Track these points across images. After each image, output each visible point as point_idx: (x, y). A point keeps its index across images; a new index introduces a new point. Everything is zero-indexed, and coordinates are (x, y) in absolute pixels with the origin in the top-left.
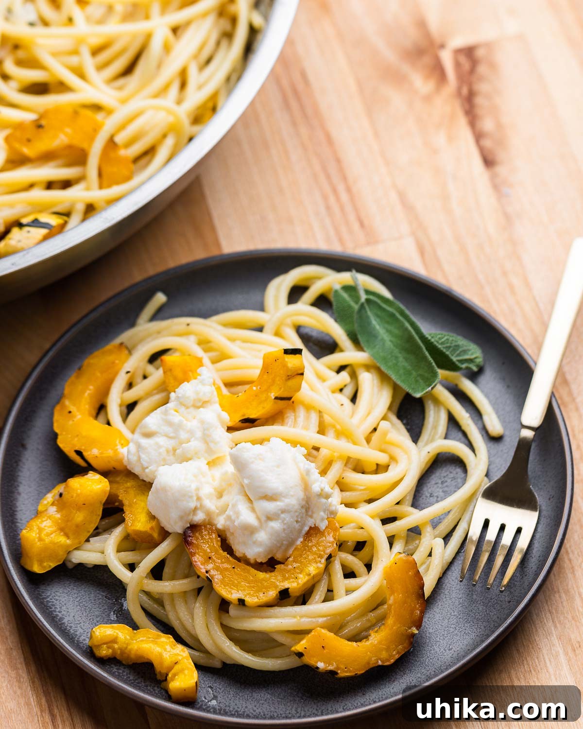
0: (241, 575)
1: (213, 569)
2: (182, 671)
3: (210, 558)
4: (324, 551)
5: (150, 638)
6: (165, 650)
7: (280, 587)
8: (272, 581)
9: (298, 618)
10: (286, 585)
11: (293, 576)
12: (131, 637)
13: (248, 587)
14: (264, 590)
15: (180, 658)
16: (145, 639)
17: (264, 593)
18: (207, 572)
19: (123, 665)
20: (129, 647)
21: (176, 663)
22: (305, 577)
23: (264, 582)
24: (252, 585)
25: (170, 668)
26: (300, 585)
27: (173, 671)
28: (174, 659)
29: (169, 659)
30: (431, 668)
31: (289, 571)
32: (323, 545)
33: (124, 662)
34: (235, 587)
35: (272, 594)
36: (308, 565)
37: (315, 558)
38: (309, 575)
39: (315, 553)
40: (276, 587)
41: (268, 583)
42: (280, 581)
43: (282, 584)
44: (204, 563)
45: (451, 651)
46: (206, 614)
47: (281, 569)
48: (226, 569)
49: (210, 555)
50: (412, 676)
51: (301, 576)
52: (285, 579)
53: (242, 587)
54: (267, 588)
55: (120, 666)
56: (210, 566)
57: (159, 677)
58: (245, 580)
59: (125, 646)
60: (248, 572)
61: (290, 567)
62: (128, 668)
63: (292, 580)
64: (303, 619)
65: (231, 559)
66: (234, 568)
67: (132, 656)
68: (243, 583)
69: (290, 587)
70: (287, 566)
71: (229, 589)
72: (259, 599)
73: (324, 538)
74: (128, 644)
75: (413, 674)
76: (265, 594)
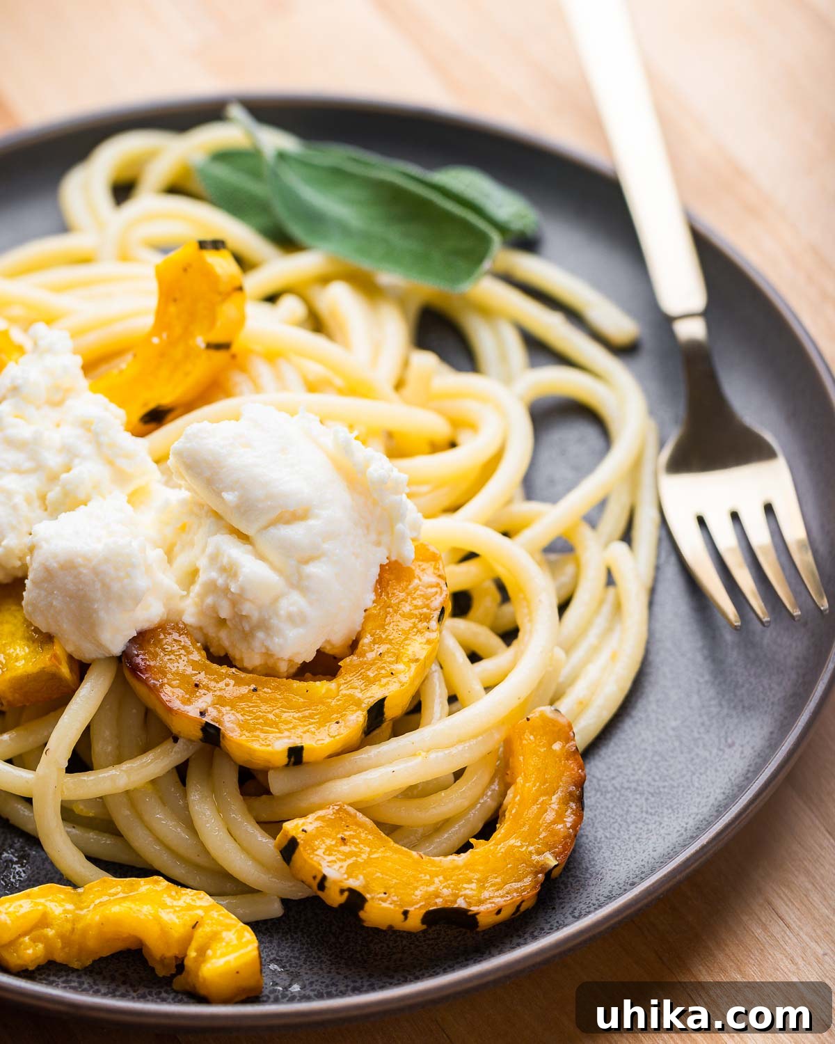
0: (276, 699)
1: (213, 705)
2: (214, 937)
3: (197, 686)
4: (428, 606)
5: (116, 894)
6: (164, 906)
7: (366, 701)
8: (344, 695)
9: (424, 754)
10: (375, 693)
11: (383, 672)
12: (75, 904)
13: (299, 719)
14: (335, 716)
15: (200, 912)
16: (105, 898)
17: (337, 723)
18: (202, 714)
19: (74, 970)
20: (79, 926)
21: (194, 927)
22: (410, 667)
23: (330, 700)
24: (307, 713)
25: (187, 941)
26: (406, 685)
27: (194, 945)
28: (189, 919)
29: (177, 921)
30: (712, 790)
31: (373, 663)
32: (421, 595)
33: (76, 965)
34: (272, 727)
35: (357, 719)
36: (406, 642)
37: (415, 626)
38: (417, 660)
39: (409, 616)
40: (358, 703)
41: (339, 700)
42: (362, 691)
43: (369, 694)
44: (189, 700)
45: (735, 748)
46: (220, 809)
47: (353, 666)
48: (241, 698)
49: (195, 679)
50: (680, 815)
51: (400, 667)
52: (370, 682)
53: (287, 722)
54: (342, 710)
55: (67, 975)
56: (203, 701)
57: (161, 972)
58: (290, 707)
59: (68, 926)
60: (289, 690)
61: (371, 656)
62: (86, 974)
63: (384, 681)
64: (433, 755)
65: (243, 675)
66: (255, 690)
67: (91, 943)
68: (285, 715)
69: (387, 695)
70: (363, 655)
71: (262, 735)
72: (334, 737)
73: (416, 581)
74: (76, 920)
75: (681, 811)
76: (342, 723)
